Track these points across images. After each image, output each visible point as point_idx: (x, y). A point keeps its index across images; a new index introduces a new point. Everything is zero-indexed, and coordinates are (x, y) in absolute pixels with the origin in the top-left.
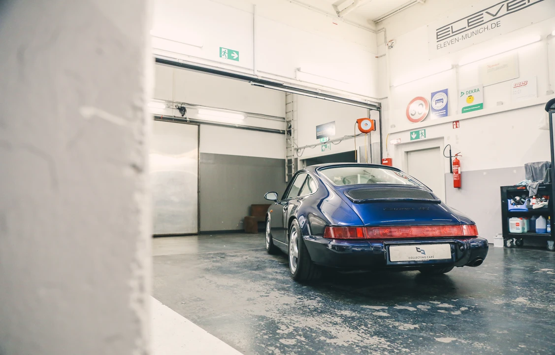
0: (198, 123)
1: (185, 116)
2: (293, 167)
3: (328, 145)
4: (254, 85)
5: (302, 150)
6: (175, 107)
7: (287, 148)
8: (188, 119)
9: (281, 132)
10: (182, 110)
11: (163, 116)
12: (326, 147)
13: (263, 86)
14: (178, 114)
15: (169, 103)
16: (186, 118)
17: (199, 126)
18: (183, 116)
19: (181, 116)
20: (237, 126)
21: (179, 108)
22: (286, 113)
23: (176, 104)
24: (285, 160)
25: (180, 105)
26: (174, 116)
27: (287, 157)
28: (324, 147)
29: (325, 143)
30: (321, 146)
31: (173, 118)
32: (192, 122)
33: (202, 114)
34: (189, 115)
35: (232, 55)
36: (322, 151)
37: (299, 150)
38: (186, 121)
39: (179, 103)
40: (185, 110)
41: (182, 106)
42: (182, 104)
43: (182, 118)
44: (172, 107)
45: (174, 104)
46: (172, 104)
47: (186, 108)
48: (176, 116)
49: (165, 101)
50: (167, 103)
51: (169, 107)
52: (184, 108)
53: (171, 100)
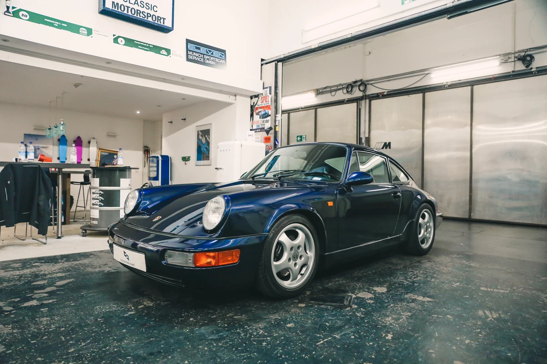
1: (530, 67)
6: (514, 59)
8: (534, 70)
10: (526, 59)
11: (495, 76)
14: (520, 67)
15: (506, 58)
16: (532, 69)
18: (527, 67)
19: (524, 68)
21: (519, 59)
23: (517, 55)
25: (523, 54)
26: (513, 72)
31: (512, 74)
32: (541, 71)
38: (531, 73)
39: (522, 51)
40: (532, 58)
41: (527, 53)
42: (526, 52)
43: (525, 70)
44: (510, 60)
45: (513, 55)
46: (510, 56)
47: (535, 56)
48: (516, 69)
49: (500, 55)
50: (503, 58)
51: (506, 62)
52: (530, 55)
53: (509, 51)
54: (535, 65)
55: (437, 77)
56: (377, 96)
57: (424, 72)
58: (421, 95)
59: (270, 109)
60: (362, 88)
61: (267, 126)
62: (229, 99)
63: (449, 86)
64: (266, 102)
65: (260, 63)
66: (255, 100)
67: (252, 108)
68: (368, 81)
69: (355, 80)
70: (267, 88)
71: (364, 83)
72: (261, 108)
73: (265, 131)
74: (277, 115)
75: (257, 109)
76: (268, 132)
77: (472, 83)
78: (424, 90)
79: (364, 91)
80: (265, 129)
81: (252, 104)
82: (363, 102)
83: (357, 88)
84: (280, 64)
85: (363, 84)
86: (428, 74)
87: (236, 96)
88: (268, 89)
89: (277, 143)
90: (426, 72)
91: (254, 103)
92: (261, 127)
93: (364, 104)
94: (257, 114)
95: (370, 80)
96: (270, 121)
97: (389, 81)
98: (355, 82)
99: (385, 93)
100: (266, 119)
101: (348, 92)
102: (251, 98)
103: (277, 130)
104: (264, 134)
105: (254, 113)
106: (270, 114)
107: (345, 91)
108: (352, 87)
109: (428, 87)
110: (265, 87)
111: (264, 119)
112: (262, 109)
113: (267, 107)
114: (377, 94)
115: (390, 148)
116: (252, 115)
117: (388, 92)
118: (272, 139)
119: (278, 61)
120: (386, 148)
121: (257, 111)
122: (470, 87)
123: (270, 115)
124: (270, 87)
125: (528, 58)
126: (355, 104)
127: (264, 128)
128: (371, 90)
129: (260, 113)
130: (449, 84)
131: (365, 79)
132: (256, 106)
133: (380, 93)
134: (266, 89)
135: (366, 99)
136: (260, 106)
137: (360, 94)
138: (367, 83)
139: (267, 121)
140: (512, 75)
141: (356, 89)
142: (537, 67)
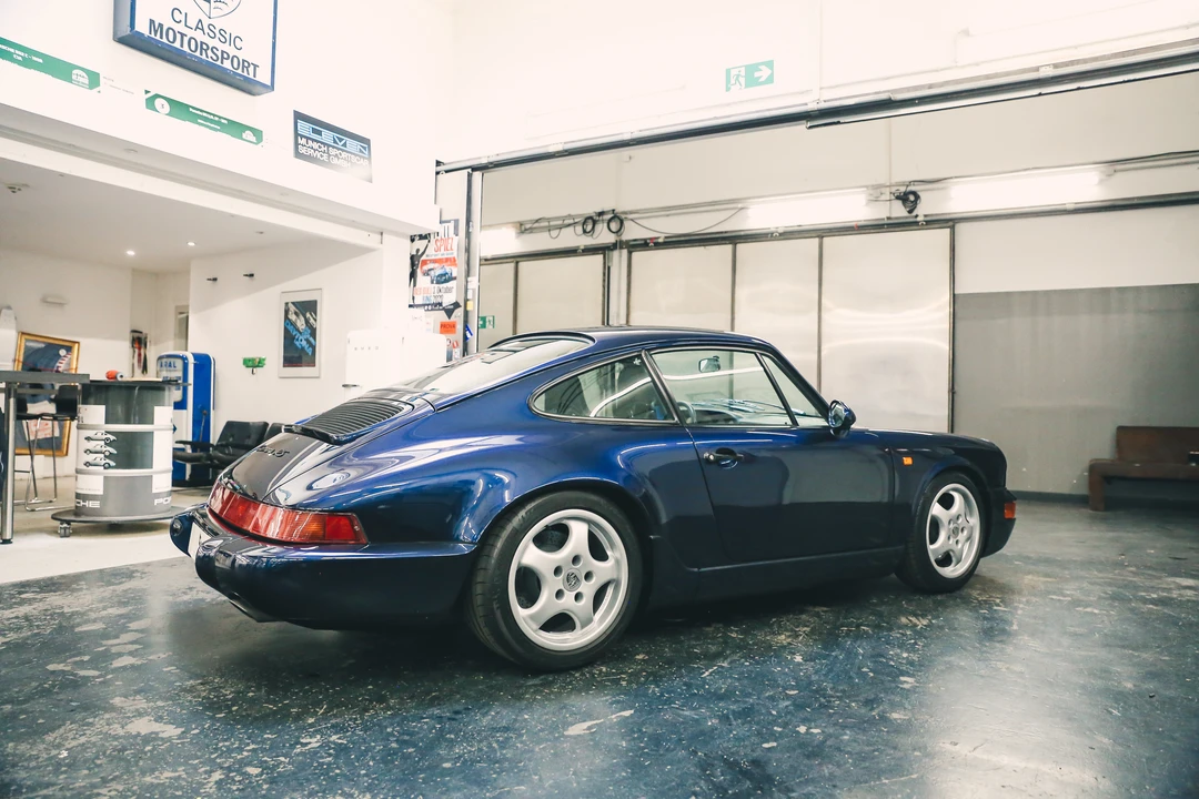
0: (950, 223)
1: (914, 214)
4: (810, 127)
6: (889, 197)
8: (921, 219)
10: (909, 198)
11: (860, 224)
13: (839, 123)
14: (899, 211)
15: (875, 192)
16: (917, 217)
17: (953, 228)
18: (910, 212)
19: (906, 214)
20: (1071, 206)
21: (898, 198)
23: (894, 189)
25: (903, 189)
26: (888, 218)
31: (886, 221)
32: (932, 223)
33: (956, 200)
35: (757, 74)
38: (916, 223)
39: (903, 184)
40: (917, 197)
41: (910, 188)
42: (907, 186)
43: (907, 217)
44: (883, 197)
45: (888, 189)
46: (883, 190)
47: (919, 193)
48: (893, 215)
49: (866, 187)
50: (871, 192)
51: (876, 200)
52: (914, 193)
53: (882, 181)
54: (923, 210)
55: (756, 218)
56: (644, 245)
57: (735, 204)
58: (729, 247)
59: (456, 265)
60: (614, 226)
61: (448, 300)
62: (370, 240)
63: (781, 234)
64: (446, 249)
65: (434, 169)
66: (420, 244)
67: (414, 260)
68: (625, 213)
69: (600, 210)
70: (449, 222)
71: (619, 218)
72: (435, 261)
73: (444, 309)
74: (469, 279)
75: (425, 262)
76: (449, 312)
77: (822, 233)
78: (733, 239)
79: (618, 232)
80: (444, 305)
81: (414, 253)
82: (616, 254)
83: (606, 225)
84: (477, 175)
85: (617, 218)
86: (742, 208)
87: (382, 234)
88: (452, 225)
89: (469, 335)
90: (740, 206)
91: (418, 251)
92: (433, 300)
93: (619, 258)
94: (426, 273)
95: (631, 213)
96: (454, 290)
97: (668, 216)
98: (601, 214)
99: (661, 240)
100: (445, 285)
101: (585, 232)
102: (413, 240)
103: (468, 308)
104: (442, 316)
105: (419, 270)
106: (454, 275)
107: (579, 229)
108: (595, 222)
109: (742, 233)
110: (443, 219)
111: (441, 286)
112: (436, 265)
113: (447, 260)
114: (645, 240)
116: (413, 275)
117: (666, 237)
118: (460, 327)
119: (475, 169)
121: (426, 268)
122: (817, 239)
123: (455, 278)
124: (457, 222)
125: (912, 198)
126: (599, 258)
127: (440, 304)
128: (632, 232)
129: (432, 273)
130: (781, 231)
131: (619, 209)
132: (424, 258)
133: (651, 239)
134: (446, 225)
135: (621, 248)
136: (433, 258)
137: (610, 239)
138: (623, 216)
139: (449, 290)
140: (887, 224)
141: (601, 227)
142: (925, 216)
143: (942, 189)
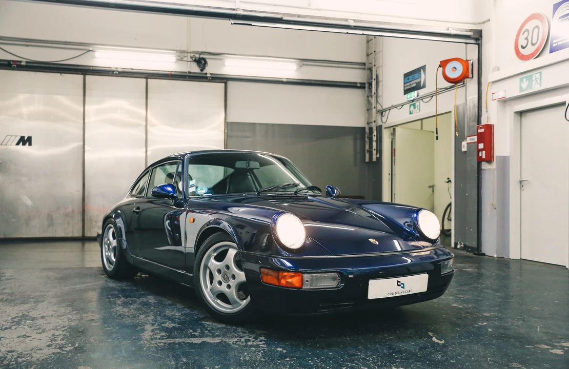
0: (224, 80)
1: (205, 71)
2: (374, 138)
3: (417, 104)
4: (234, 24)
5: (387, 112)
6: (189, 59)
7: (368, 110)
8: (209, 75)
9: (359, 85)
10: (201, 62)
11: (173, 73)
12: (415, 108)
13: (251, 25)
14: (195, 69)
15: (181, 55)
16: (206, 74)
17: (226, 83)
18: (202, 70)
19: (199, 71)
20: (285, 80)
21: (195, 61)
22: (368, 55)
23: (192, 55)
24: (364, 128)
25: (197, 56)
26: (189, 72)
27: (368, 124)
28: (412, 107)
29: (413, 101)
30: (408, 105)
31: (188, 74)
32: (216, 79)
33: (231, 67)
34: (210, 70)
36: (411, 113)
37: (384, 113)
38: (206, 78)
39: (197, 53)
40: (206, 63)
41: (201, 56)
42: (200, 54)
43: (200, 73)
44: (185, 59)
45: (189, 55)
46: (186, 54)
47: (208, 60)
48: (192, 71)
49: (176, 50)
50: (179, 54)
51: (181, 60)
52: (204, 59)
53: (184, 49)
55: (101, 58)
56: (8, 65)
57: (85, 47)
58: (81, 77)
63: (120, 73)
77: (148, 76)
78: (85, 71)
86: (90, 51)
90: (88, 48)
97: (27, 46)
99: (23, 63)
109: (91, 68)
114: (8, 61)
115: (30, 144)
117: (27, 62)
120: (24, 144)
122: (144, 80)
125: (203, 62)
130: (120, 70)
133: (13, 61)
140: (188, 76)
142: (211, 74)
143: (221, 59)
